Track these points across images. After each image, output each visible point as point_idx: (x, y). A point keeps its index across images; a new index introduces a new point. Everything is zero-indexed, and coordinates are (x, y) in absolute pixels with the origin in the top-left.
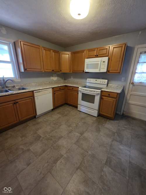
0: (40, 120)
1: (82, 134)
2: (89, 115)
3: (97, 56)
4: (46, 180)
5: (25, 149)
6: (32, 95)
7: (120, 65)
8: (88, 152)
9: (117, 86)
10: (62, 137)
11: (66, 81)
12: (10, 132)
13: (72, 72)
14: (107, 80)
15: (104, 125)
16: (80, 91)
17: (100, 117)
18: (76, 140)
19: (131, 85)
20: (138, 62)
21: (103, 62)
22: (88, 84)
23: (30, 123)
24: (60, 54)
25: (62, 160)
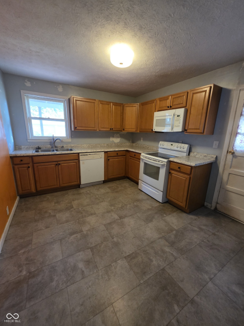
0: (82, 191)
1: (121, 218)
2: (150, 198)
3: (170, 108)
4: (53, 245)
5: (52, 214)
6: (78, 158)
7: (203, 121)
8: (113, 238)
9: (205, 156)
10: (95, 214)
11: (134, 144)
12: (48, 196)
13: (139, 132)
14: (187, 145)
15: (165, 215)
16: (143, 159)
17: (167, 205)
18: (109, 222)
19: (230, 156)
20: (241, 115)
21: (178, 116)
22: (160, 151)
23: (71, 192)
24: (123, 107)
25: (79, 235)
